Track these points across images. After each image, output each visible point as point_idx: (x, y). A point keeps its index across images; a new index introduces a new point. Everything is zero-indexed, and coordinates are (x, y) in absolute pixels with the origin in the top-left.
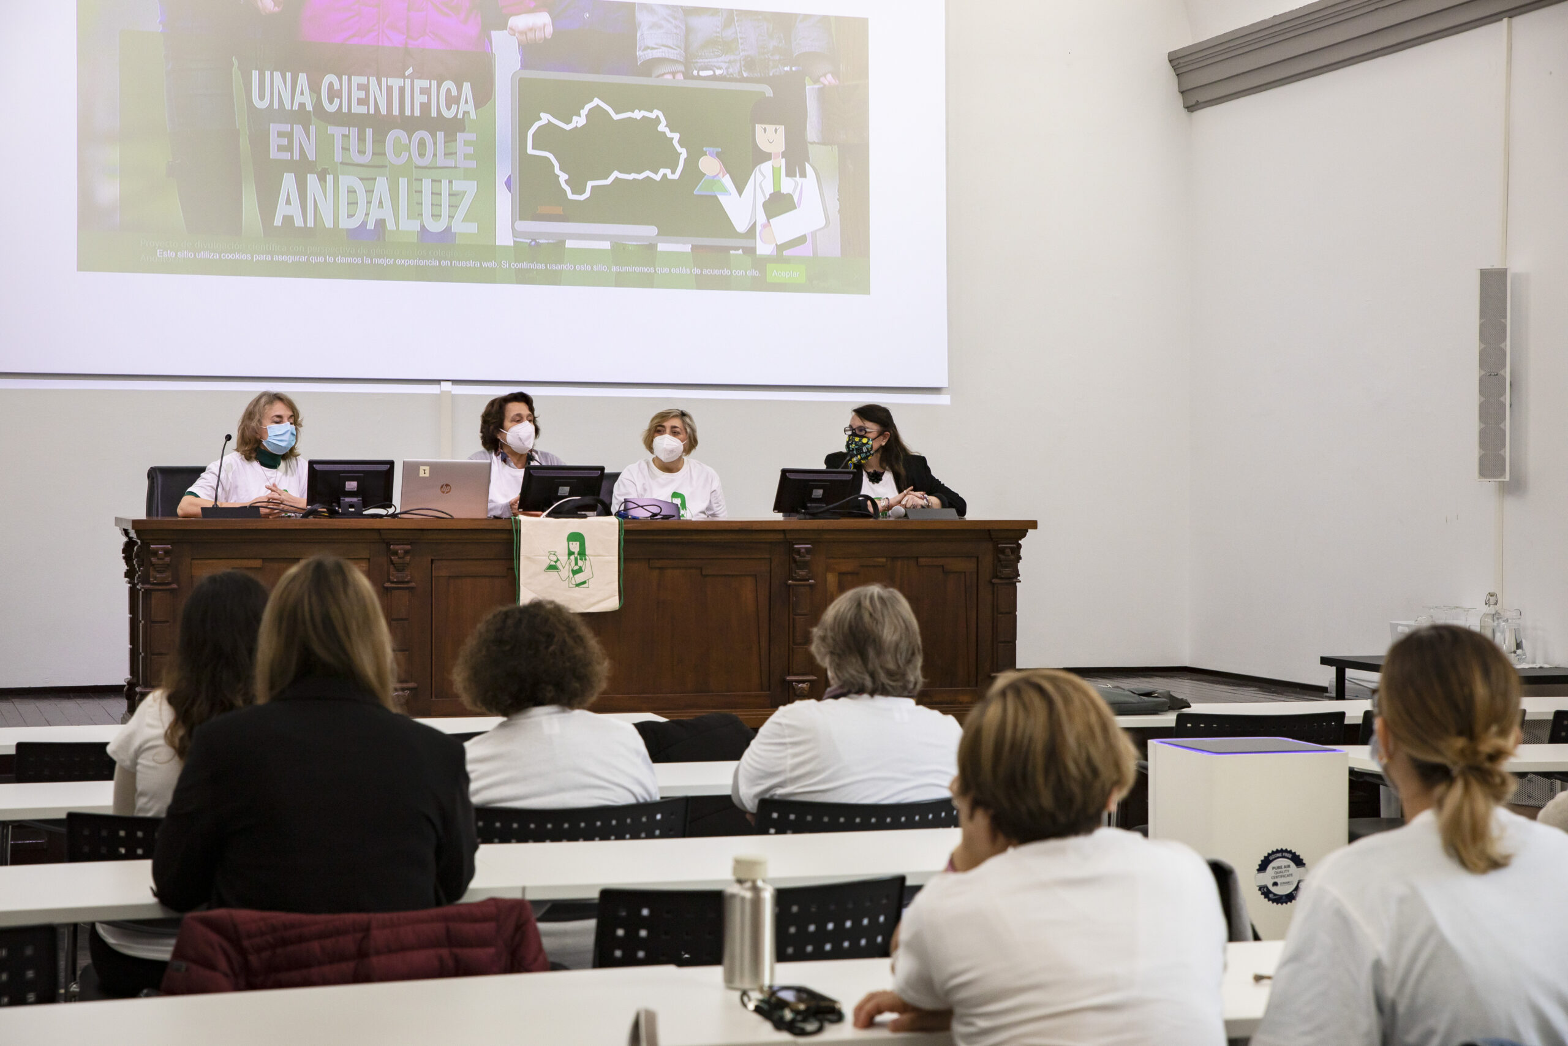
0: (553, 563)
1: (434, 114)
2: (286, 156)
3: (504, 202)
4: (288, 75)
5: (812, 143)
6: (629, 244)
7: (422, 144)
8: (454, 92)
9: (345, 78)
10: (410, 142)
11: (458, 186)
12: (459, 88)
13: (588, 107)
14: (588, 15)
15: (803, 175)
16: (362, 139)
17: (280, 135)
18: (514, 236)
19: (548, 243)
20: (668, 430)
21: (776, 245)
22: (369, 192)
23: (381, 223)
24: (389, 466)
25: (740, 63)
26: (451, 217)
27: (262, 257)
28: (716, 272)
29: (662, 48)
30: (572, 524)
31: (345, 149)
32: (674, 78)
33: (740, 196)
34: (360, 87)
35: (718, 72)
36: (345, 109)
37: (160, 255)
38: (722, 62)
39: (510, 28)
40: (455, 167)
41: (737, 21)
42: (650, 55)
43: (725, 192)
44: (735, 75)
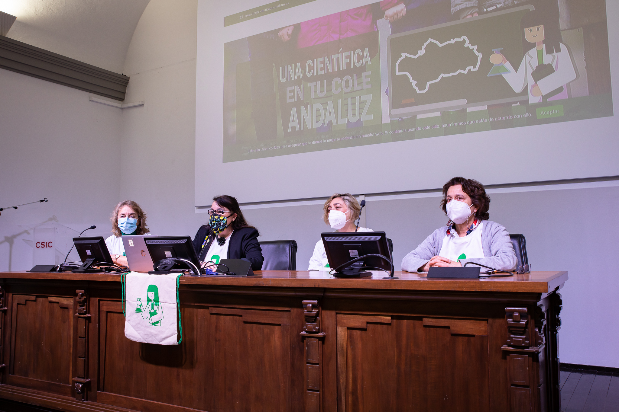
0: (139, 307)
1: (352, 66)
2: (293, 100)
3: (385, 101)
5: (563, 30)
6: (451, 111)
7: (347, 82)
8: (361, 54)
10: (342, 82)
11: (363, 98)
12: (363, 52)
13: (425, 44)
15: (558, 50)
16: (322, 86)
17: (290, 92)
18: (390, 118)
19: (407, 118)
21: (542, 96)
22: (325, 109)
23: (330, 122)
24: (100, 240)
26: (361, 114)
27: (284, 146)
28: (504, 118)
29: (465, 2)
30: (152, 279)
31: (315, 92)
32: (472, 16)
33: (516, 72)
34: (321, 63)
35: (498, 6)
36: (315, 74)
37: (248, 152)
39: (385, 16)
40: (362, 89)
42: (459, 8)
43: (507, 71)
44: (509, 5)
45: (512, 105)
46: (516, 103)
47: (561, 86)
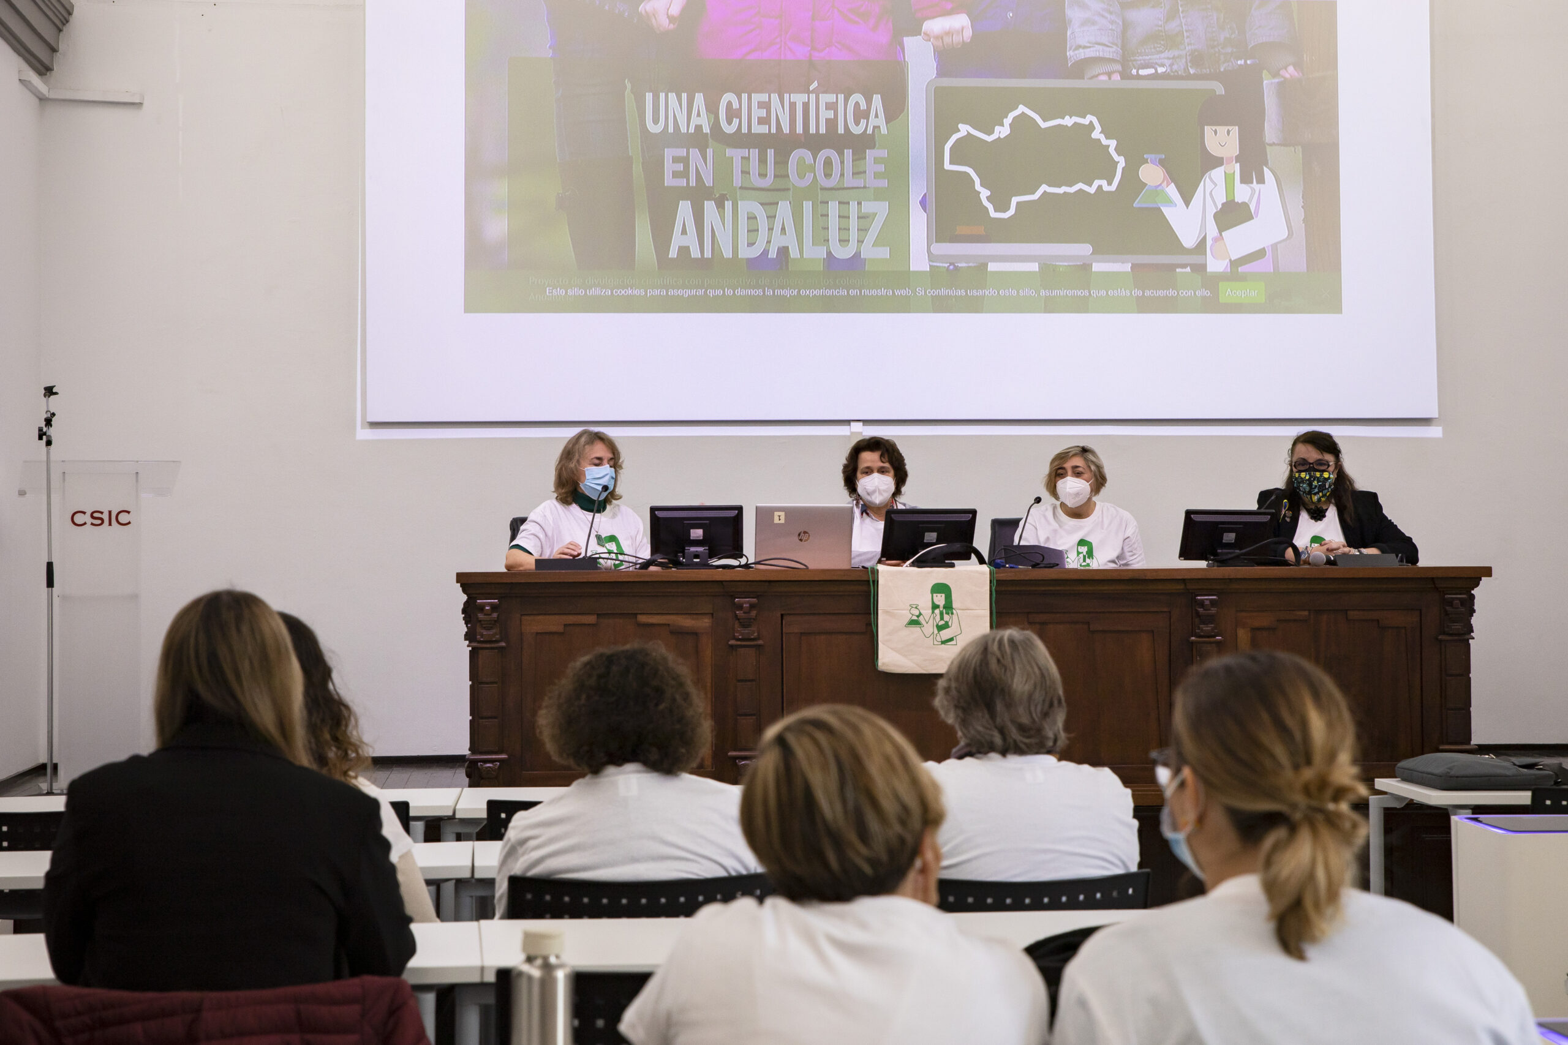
0: (915, 618)
1: (841, 130)
2: (682, 182)
3: (919, 224)
4: (684, 96)
5: (1270, 145)
6: (1060, 265)
7: (828, 163)
8: (863, 106)
9: (745, 96)
10: (815, 162)
11: (868, 207)
12: (869, 101)
13: (1012, 115)
14: (1011, 15)
15: (1261, 180)
16: (763, 161)
17: (676, 160)
18: (930, 260)
19: (968, 267)
20: (1070, 472)
21: (1230, 260)
22: (771, 217)
23: (783, 251)
24: (737, 512)
25: (1186, 58)
26: (860, 242)
27: (656, 292)
28: (1161, 293)
29: (1096, 46)
30: (938, 574)
31: (745, 172)
32: (1110, 78)
33: (1187, 208)
34: (761, 105)
35: (1160, 70)
36: (745, 130)
37: (549, 293)
38: (1164, 58)
39: (924, 33)
40: (865, 187)
41: (1182, 12)
42: (1083, 54)
43: (1170, 203)
44: (1180, 73)
45: (1177, 270)
46: (1184, 266)
47: (1262, 247)
